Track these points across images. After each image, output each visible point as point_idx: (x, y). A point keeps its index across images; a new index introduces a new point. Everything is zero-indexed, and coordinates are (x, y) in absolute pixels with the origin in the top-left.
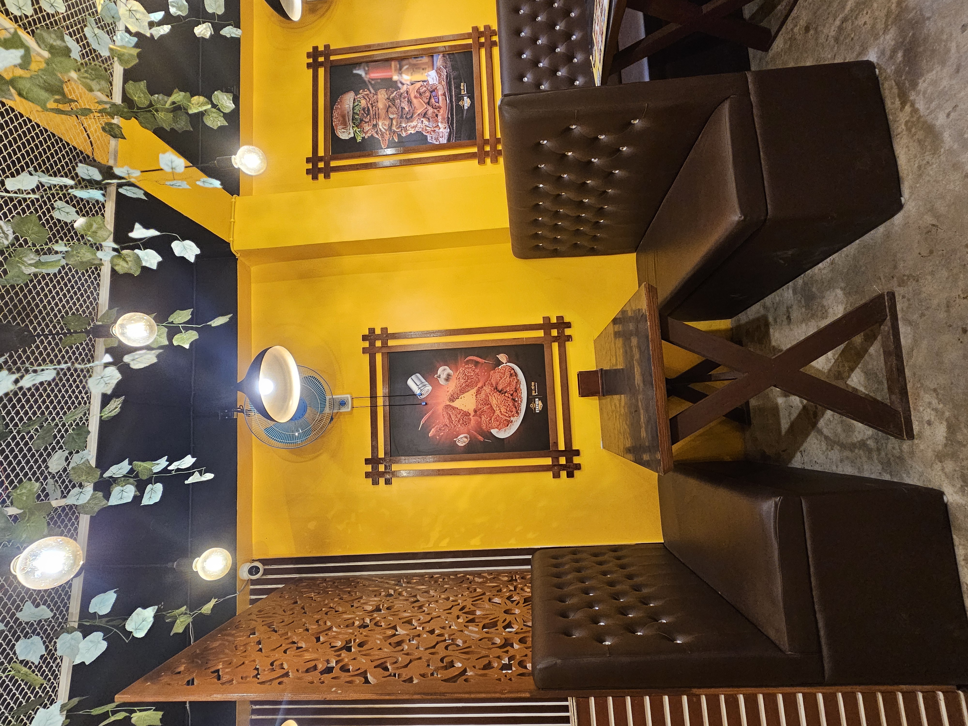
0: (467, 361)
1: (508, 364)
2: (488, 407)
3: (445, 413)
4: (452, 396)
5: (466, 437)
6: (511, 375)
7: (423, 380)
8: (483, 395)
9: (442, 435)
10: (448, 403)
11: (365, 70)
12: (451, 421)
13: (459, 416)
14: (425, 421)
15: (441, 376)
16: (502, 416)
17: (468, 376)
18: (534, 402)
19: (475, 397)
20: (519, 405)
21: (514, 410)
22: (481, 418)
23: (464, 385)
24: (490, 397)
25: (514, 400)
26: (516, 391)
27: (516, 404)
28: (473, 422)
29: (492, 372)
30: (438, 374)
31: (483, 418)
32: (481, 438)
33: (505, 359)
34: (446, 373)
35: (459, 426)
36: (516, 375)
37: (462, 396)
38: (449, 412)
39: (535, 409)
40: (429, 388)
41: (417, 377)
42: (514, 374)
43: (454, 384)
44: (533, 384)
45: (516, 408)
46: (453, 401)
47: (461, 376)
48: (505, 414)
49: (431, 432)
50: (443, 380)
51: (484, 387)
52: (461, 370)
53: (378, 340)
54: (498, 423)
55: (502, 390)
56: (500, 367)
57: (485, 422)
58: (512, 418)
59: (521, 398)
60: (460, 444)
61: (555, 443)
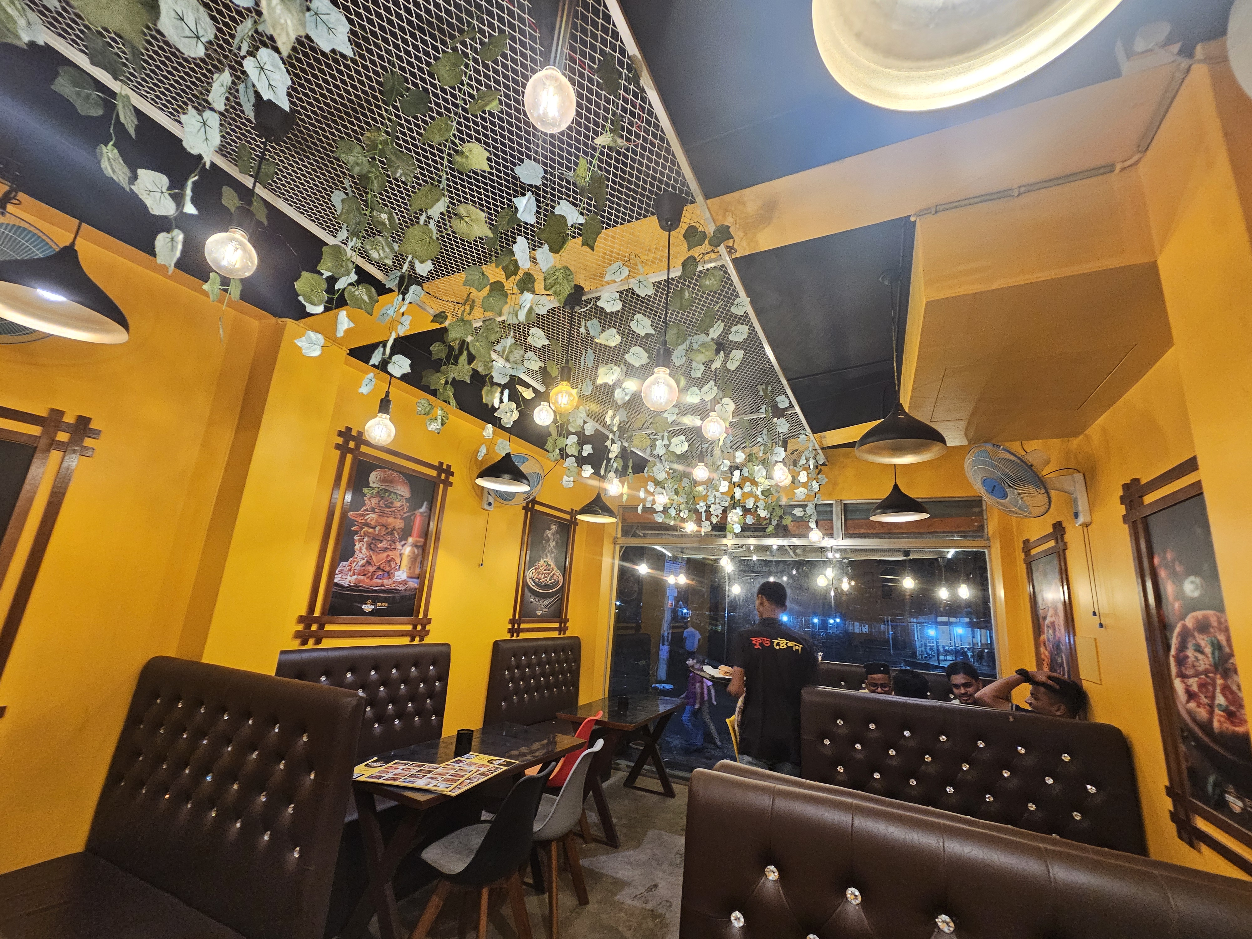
11: (424, 512)
53: (71, 438)
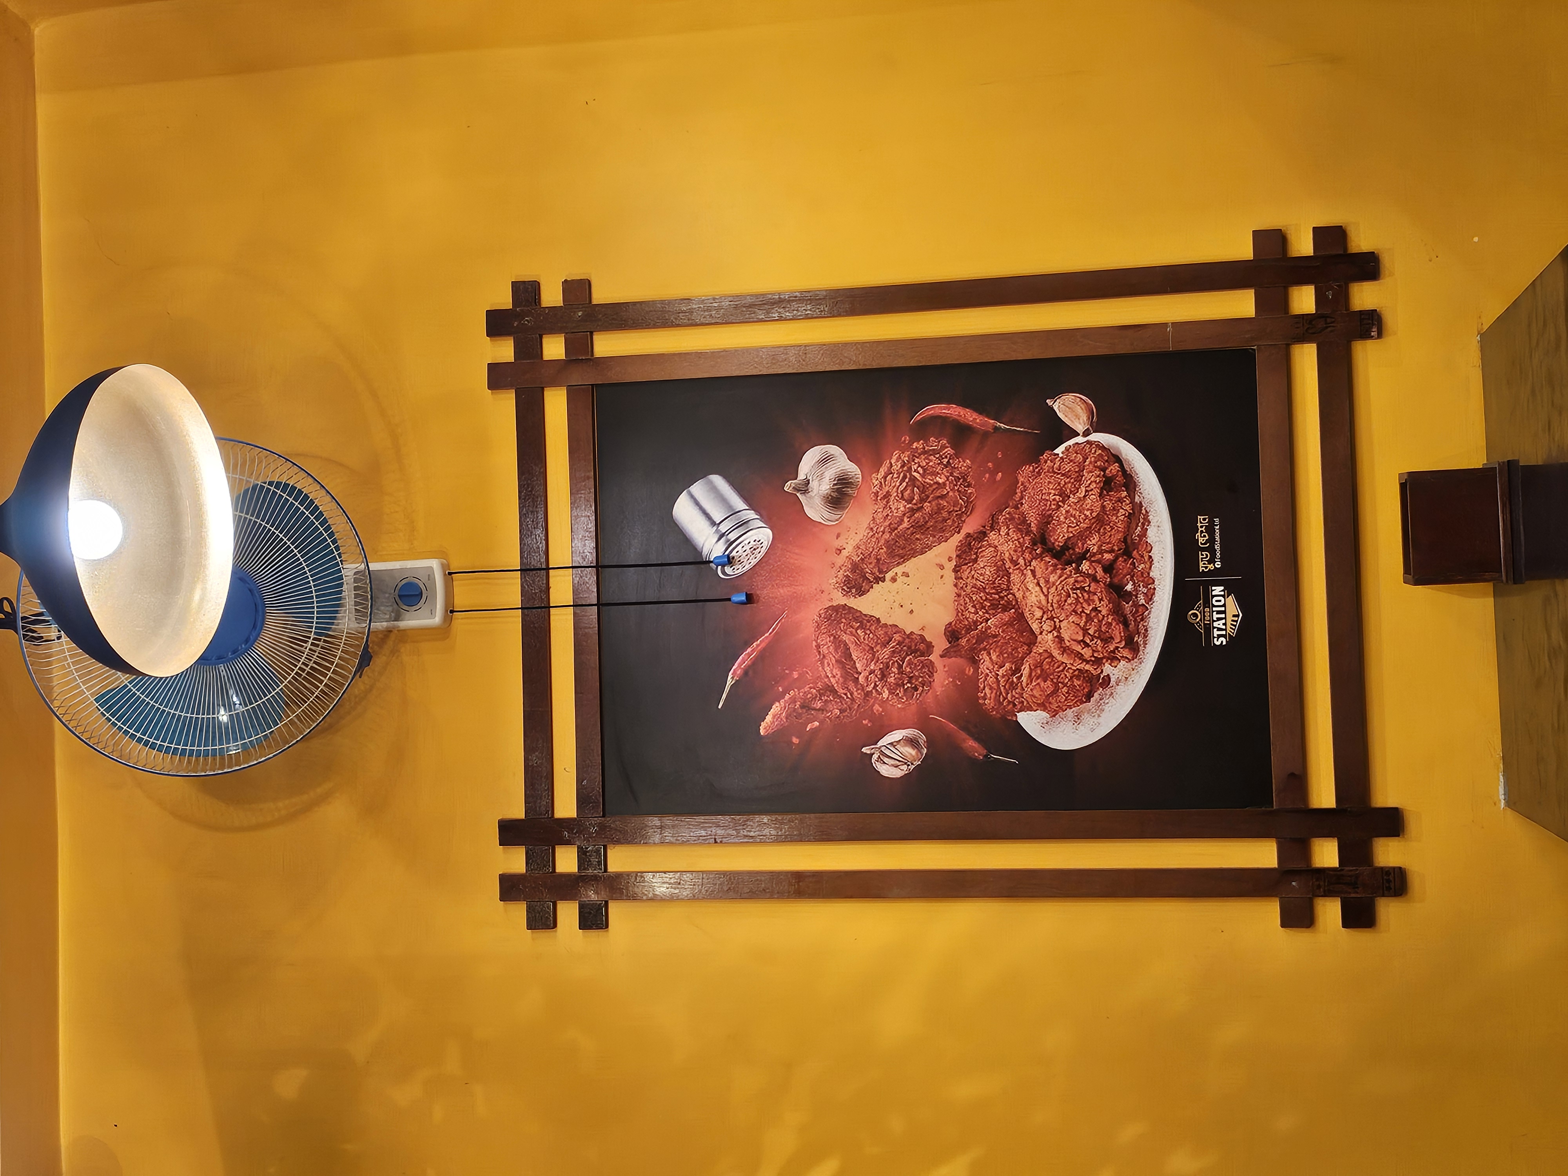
0: (923, 423)
1: (1095, 437)
2: (1006, 617)
3: (826, 641)
4: (855, 567)
5: (912, 742)
6: (1107, 485)
7: (739, 503)
8: (984, 569)
9: (814, 731)
10: (839, 599)
12: (850, 673)
13: (884, 653)
14: (746, 673)
15: (814, 485)
16: (1065, 659)
17: (923, 488)
18: (1207, 603)
19: (950, 576)
20: (1142, 612)
21: (1117, 632)
22: (975, 662)
23: (905, 525)
24: (1015, 577)
25: (1117, 591)
26: (1127, 553)
27: (1127, 607)
28: (941, 680)
29: (1028, 469)
30: (801, 476)
31: (986, 663)
32: (973, 747)
33: (1084, 417)
34: (831, 472)
35: (886, 694)
36: (1129, 482)
37: (899, 570)
38: (845, 637)
39: (1209, 628)
40: (762, 535)
41: (714, 489)
42: (1120, 479)
43: (865, 521)
44: (1202, 521)
45: (1126, 624)
46: (861, 592)
47: (895, 485)
48: (1078, 648)
49: (769, 718)
50: (818, 501)
51: (992, 535)
52: (895, 460)
53: (553, 331)
54: (1048, 686)
55: (1066, 547)
56: (1059, 450)
57: (991, 680)
58: (1107, 669)
59: (1149, 581)
60: (887, 770)
61: (1292, 775)
